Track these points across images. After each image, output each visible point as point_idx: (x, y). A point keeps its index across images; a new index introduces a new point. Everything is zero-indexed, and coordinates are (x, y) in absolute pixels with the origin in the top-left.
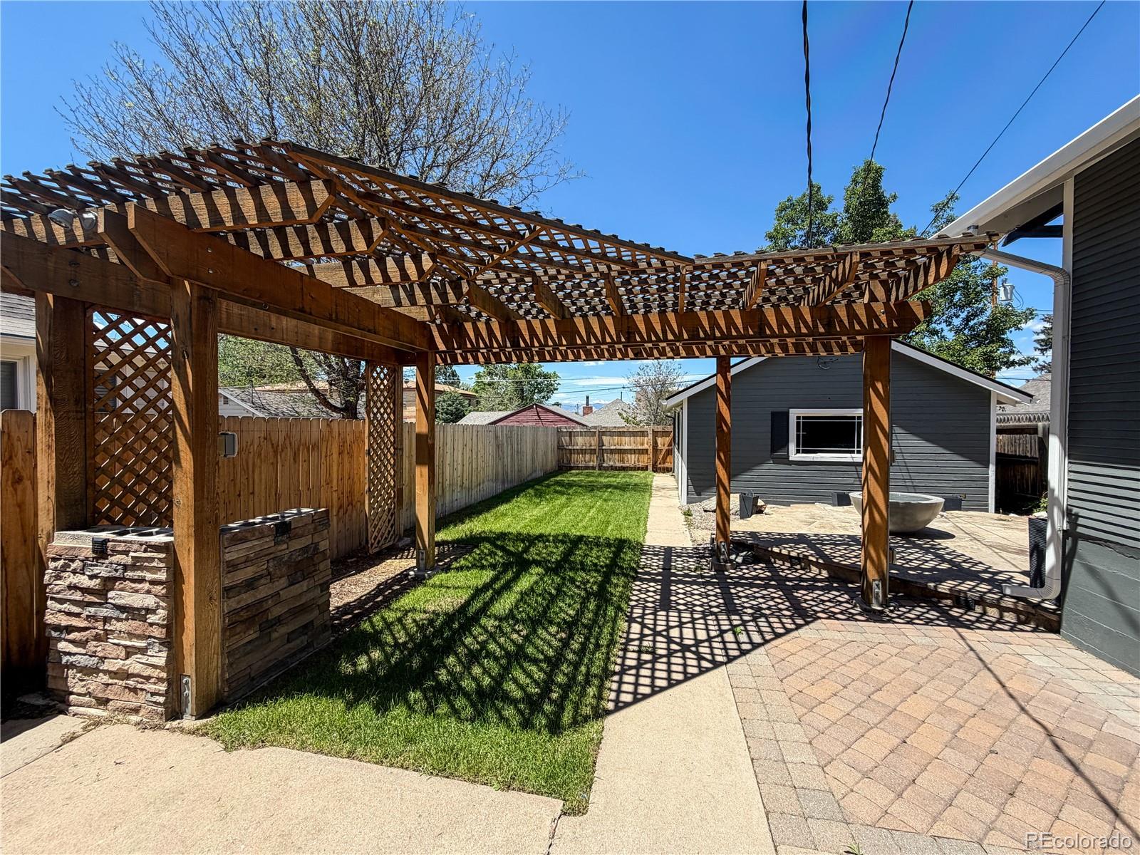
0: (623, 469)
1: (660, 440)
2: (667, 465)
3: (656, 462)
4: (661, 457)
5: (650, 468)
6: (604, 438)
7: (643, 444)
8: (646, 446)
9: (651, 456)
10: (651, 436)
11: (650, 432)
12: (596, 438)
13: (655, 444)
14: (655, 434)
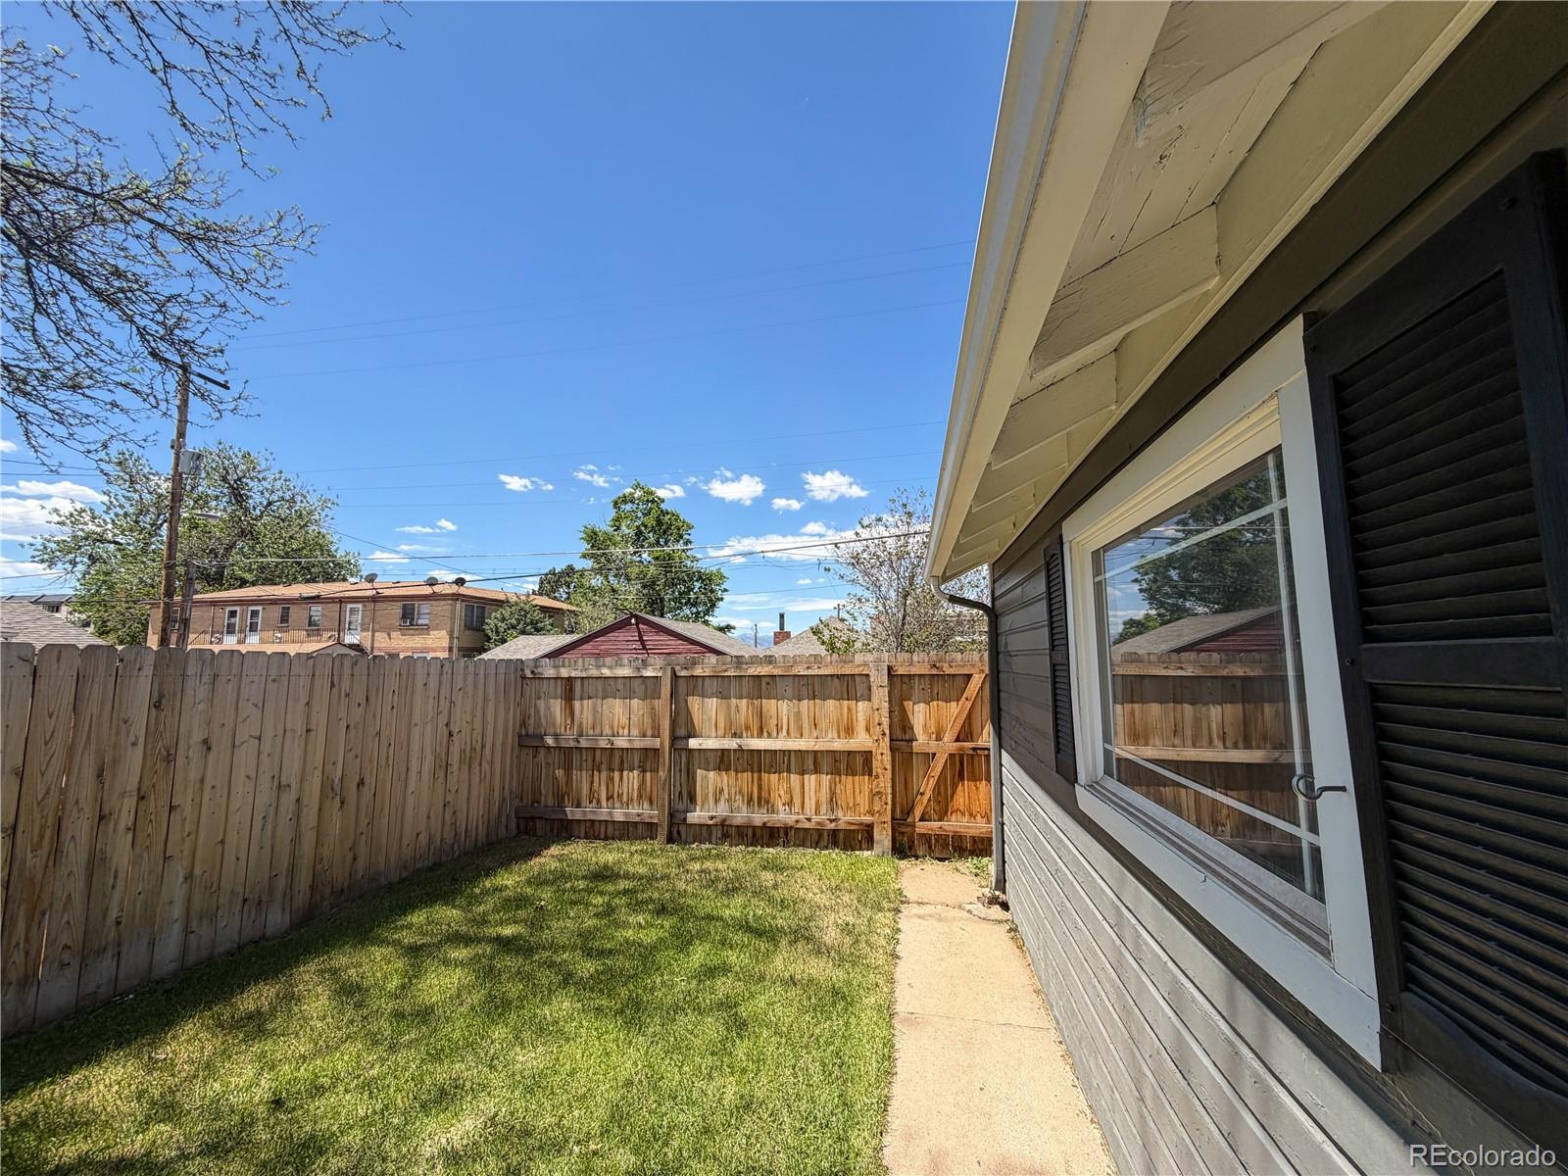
0: (772, 835)
1: (919, 715)
2: (955, 824)
3: (910, 811)
4: (927, 787)
5: (883, 837)
6: (694, 703)
7: (849, 731)
8: (861, 741)
9: (885, 783)
10: (881, 696)
11: (879, 679)
12: (663, 705)
13: (900, 733)
14: (900, 686)
